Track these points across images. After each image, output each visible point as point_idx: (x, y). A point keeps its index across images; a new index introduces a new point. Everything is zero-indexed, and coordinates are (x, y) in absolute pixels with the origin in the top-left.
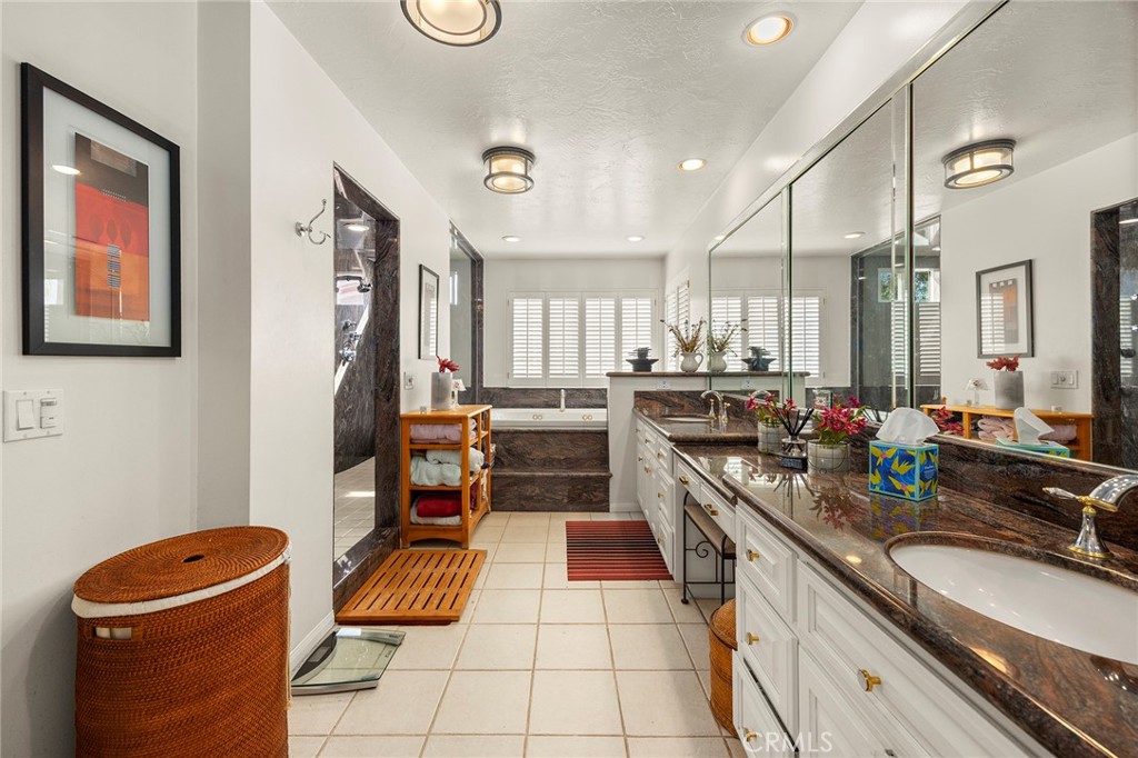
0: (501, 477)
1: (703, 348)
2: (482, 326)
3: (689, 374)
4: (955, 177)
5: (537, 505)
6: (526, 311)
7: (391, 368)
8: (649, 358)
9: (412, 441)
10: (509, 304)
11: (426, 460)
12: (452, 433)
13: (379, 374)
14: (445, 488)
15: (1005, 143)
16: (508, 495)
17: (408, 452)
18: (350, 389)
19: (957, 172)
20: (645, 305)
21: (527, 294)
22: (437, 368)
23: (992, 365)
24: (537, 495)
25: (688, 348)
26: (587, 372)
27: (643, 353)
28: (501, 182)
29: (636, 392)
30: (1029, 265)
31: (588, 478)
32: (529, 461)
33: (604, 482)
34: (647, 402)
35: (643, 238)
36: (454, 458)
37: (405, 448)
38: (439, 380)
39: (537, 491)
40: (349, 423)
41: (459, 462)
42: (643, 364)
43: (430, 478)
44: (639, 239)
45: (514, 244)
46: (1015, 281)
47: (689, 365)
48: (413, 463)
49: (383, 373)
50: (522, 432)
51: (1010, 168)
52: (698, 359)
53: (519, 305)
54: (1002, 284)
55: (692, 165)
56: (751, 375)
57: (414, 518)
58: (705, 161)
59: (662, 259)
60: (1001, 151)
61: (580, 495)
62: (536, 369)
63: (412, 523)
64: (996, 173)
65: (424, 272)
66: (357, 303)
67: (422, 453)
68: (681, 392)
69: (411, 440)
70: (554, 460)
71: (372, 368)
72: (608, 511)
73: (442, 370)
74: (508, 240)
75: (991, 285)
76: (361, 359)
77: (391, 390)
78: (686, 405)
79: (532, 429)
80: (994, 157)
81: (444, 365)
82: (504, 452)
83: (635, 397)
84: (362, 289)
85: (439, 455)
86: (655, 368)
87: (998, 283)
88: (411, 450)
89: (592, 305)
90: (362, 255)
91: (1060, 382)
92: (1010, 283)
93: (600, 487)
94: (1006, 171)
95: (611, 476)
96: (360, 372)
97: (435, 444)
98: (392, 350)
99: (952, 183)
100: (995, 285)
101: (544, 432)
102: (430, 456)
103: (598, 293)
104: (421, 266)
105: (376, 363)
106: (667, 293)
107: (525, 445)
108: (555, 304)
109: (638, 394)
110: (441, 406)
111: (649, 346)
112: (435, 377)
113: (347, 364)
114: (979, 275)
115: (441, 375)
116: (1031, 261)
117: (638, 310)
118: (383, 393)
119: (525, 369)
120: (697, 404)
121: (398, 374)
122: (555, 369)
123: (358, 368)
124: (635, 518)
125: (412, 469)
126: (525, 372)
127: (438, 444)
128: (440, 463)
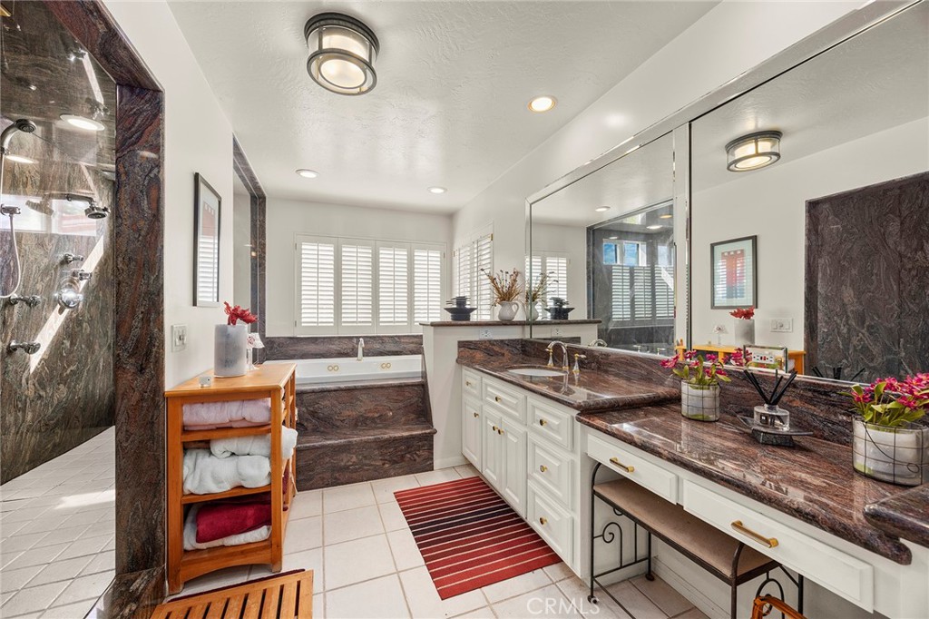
0: (308, 449)
1: (520, 299)
2: (264, 269)
3: (506, 323)
4: (736, 162)
5: (354, 475)
6: (315, 258)
7: (146, 320)
8: (468, 307)
9: (185, 430)
10: (297, 247)
11: (211, 454)
12: (256, 412)
13: (123, 331)
14: (245, 492)
15: (774, 134)
16: (318, 469)
17: (180, 448)
18: (72, 344)
19: (736, 158)
20: (435, 256)
21: (318, 238)
22: (224, 319)
23: (735, 314)
24: (354, 464)
25: (505, 297)
26: (381, 320)
27: (461, 301)
28: (331, 68)
29: (459, 342)
30: (754, 239)
31: (412, 437)
32: (338, 423)
33: (428, 440)
34: (471, 351)
35: (445, 190)
36: (259, 447)
37: (174, 440)
38: (228, 336)
39: (354, 459)
40: (71, 390)
41: (266, 451)
42: (460, 312)
43: (217, 481)
44: (441, 191)
45: (309, 181)
46: (742, 251)
47: (507, 314)
48: (188, 462)
49: (130, 328)
50: (329, 391)
51: (778, 155)
52: (514, 308)
53: (308, 250)
54: (732, 253)
55: (542, 104)
56: (555, 324)
57: (190, 542)
58: (555, 101)
59: (450, 217)
60: (770, 140)
61: (403, 457)
62: (327, 317)
63: (186, 551)
64: (766, 159)
65: (202, 186)
66: (86, 233)
67: (205, 446)
68: (502, 341)
69: (184, 426)
70: (367, 418)
71: (110, 317)
72: (431, 469)
73: (232, 321)
74: (303, 174)
75: (723, 253)
76: (91, 304)
77: (148, 354)
78: (506, 353)
79: (342, 386)
80: (765, 146)
81: (235, 315)
82: (307, 415)
83: (459, 347)
84: (93, 213)
85: (233, 445)
86: (474, 317)
87: (729, 253)
88: (184, 443)
89: (385, 254)
90: (95, 172)
91: (779, 327)
92: (739, 252)
93: (423, 446)
94: (774, 158)
95: (435, 432)
96: (90, 321)
97: (225, 430)
98: (148, 293)
99: (732, 167)
100: (726, 254)
101: (355, 389)
102: (218, 448)
103: (393, 243)
104: (197, 176)
105: (117, 312)
106: (456, 247)
107: (333, 405)
108: (348, 251)
109: (462, 345)
110: (231, 371)
111: (467, 295)
112: (222, 333)
113: (67, 311)
114: (713, 246)
115: (231, 329)
116: (756, 236)
117: (429, 262)
118: (132, 360)
119: (315, 316)
120: (516, 352)
121: (161, 329)
122: (348, 317)
123: (87, 316)
124: (466, 474)
125: (186, 471)
126: (315, 320)
127: (231, 428)
128: (233, 454)
